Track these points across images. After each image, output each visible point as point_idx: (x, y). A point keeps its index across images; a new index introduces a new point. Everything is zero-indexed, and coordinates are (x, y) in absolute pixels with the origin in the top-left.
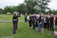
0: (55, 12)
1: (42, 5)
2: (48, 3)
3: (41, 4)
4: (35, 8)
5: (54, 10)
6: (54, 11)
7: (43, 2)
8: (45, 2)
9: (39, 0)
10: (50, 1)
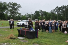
0: (23, 17)
1: (13, 9)
2: (19, 8)
3: (11, 8)
4: (4, 12)
5: (22, 15)
7: (14, 7)
9: (10, 5)
10: (21, 7)
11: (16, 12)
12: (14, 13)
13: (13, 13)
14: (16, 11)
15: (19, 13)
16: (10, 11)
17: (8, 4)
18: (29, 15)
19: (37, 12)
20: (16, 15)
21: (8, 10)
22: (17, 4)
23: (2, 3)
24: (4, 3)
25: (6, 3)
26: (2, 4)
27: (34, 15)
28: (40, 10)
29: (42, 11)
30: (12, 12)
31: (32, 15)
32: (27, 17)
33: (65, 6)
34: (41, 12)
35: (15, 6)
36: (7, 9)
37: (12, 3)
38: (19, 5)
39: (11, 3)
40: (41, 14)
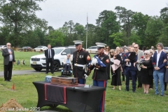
11: (26, 16)
12: (21, 19)
13: (17, 18)
14: (29, 14)
15: (38, 22)
16: (6, 11)
18: (77, 29)
19: (107, 17)
20: (29, 29)
27: (97, 28)
28: (118, 8)
29: (125, 13)
31: (89, 26)
32: (71, 35)
34: (121, 16)
40: (122, 24)
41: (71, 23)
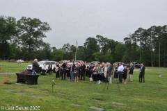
0: (58, 54)
1: (31, 35)
2: (44, 33)
3: (25, 32)
4: (9, 41)
5: (54, 48)
6: (54, 51)
7: (32, 30)
8: (36, 29)
9: (22, 24)
10: (49, 28)
12: (33, 43)
14: (39, 39)
15: (44, 44)
16: (24, 38)
17: (19, 22)
18: (72, 49)
19: (91, 42)
20: (38, 49)
21: (17, 36)
22: (40, 22)
23: (5, 19)
24: (10, 18)
25: (14, 19)
26: (5, 23)
27: (84, 49)
28: (98, 36)
29: (103, 40)
30: (28, 42)
33: (160, 27)
34: (100, 42)
35: (34, 27)
36: (15, 33)
37: (29, 18)
38: (46, 24)
39: (25, 20)
40: (101, 47)
41: (68, 45)
